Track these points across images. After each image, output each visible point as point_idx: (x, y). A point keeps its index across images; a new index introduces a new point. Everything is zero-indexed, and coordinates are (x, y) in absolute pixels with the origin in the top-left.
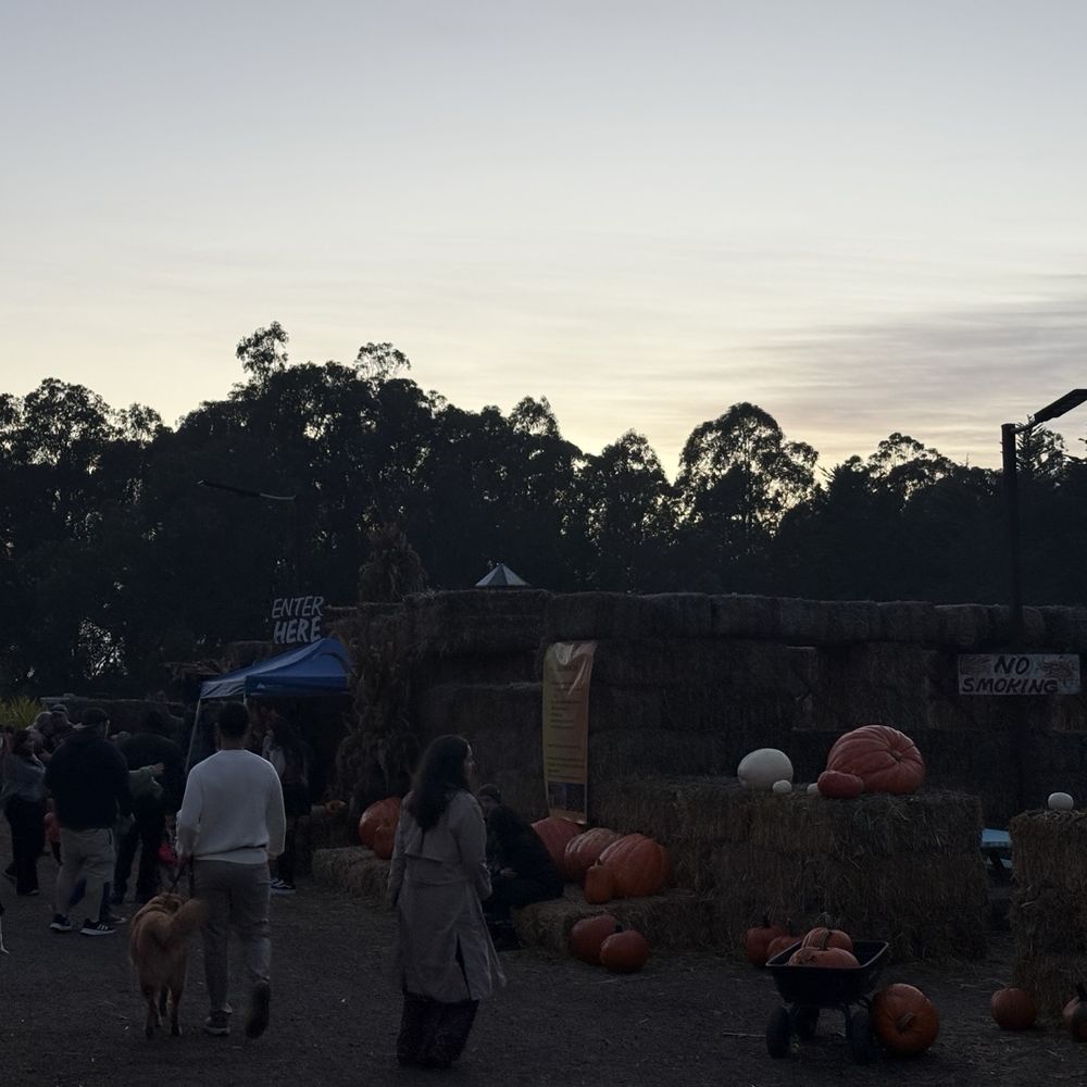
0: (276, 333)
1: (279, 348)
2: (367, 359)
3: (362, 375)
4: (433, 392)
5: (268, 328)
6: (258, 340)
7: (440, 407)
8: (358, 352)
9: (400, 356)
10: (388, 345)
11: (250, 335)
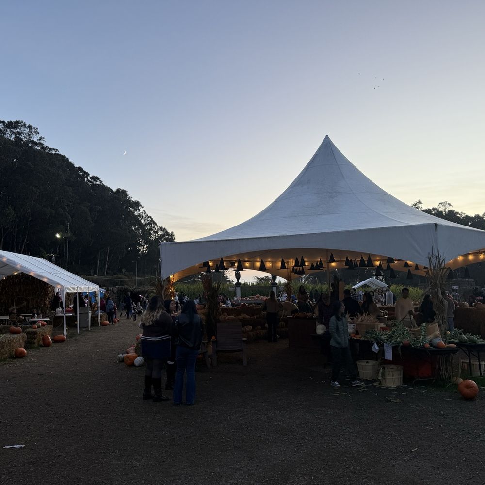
0: (420, 202)
1: (420, 206)
2: (441, 206)
3: (440, 210)
4: (462, 212)
5: (418, 201)
6: (415, 204)
7: (463, 216)
8: (438, 204)
9: (449, 204)
10: (446, 202)
11: (413, 203)
